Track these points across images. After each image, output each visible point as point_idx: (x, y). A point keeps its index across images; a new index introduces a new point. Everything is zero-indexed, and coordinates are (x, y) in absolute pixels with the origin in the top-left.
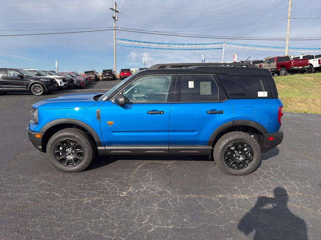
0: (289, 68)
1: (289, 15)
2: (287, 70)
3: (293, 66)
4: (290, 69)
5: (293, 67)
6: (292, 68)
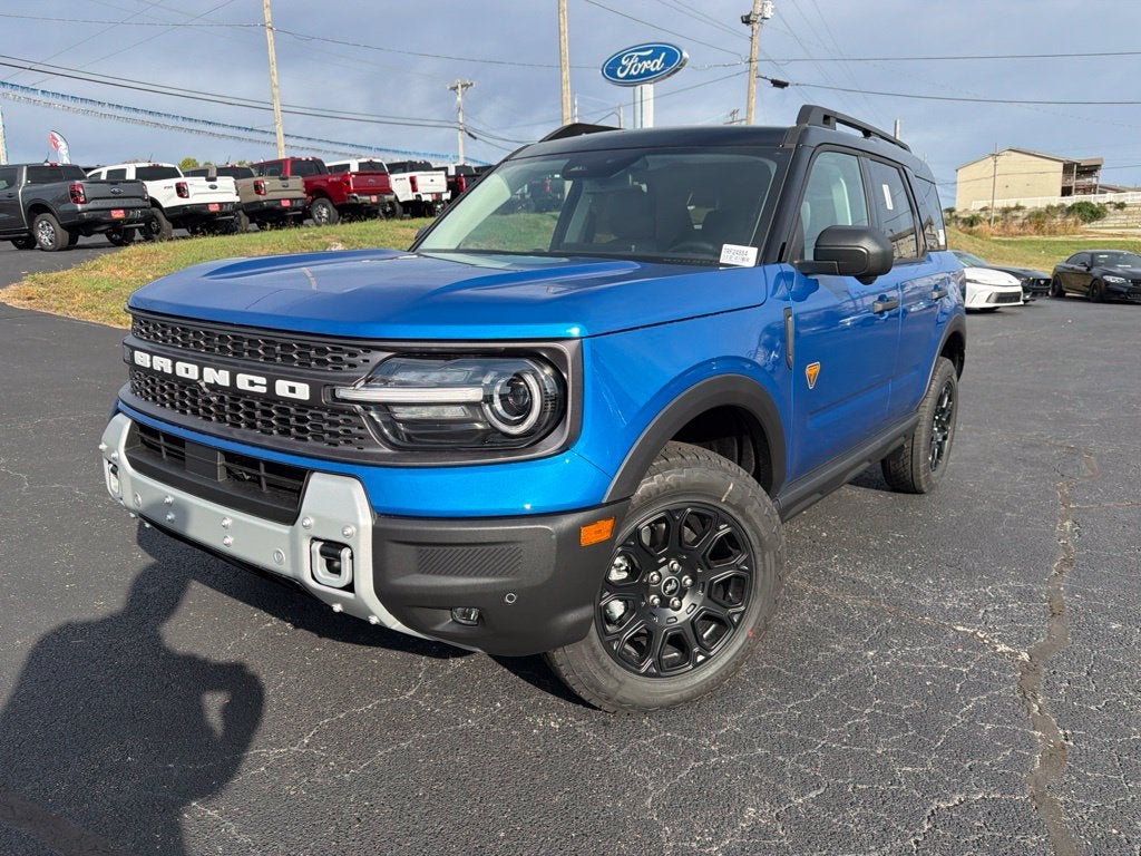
0: (343, 198)
1: (268, 17)
2: (335, 207)
3: (354, 191)
4: (347, 202)
5: (355, 198)
6: (354, 201)
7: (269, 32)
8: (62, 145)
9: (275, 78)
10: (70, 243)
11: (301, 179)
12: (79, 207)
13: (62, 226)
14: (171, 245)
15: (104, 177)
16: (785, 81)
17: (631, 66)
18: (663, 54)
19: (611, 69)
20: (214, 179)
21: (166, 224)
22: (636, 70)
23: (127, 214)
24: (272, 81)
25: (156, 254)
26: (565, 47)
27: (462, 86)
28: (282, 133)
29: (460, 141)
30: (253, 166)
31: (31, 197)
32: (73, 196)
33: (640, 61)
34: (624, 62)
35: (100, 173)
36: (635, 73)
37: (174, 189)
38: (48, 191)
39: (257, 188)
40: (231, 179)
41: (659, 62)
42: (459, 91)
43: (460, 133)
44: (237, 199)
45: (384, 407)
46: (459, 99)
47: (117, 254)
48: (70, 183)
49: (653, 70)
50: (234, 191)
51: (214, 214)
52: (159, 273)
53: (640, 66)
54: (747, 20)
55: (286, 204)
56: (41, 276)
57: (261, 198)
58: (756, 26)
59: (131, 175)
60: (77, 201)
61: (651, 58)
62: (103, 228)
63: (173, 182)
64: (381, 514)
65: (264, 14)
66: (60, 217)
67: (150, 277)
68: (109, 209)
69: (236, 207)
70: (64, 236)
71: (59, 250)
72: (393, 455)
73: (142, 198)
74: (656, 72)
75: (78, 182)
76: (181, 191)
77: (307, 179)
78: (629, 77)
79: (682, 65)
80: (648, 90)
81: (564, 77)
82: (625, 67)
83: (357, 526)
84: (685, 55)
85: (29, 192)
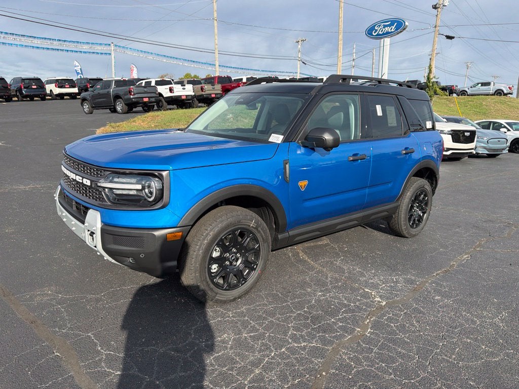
7: (215, 22)
8: (135, 69)
9: (216, 41)
10: (128, 110)
11: (220, 85)
12: (132, 97)
13: (125, 104)
14: (164, 112)
15: (143, 85)
16: (453, 36)
17: (379, 30)
18: (396, 24)
19: (370, 32)
20: (184, 86)
21: (165, 103)
22: (382, 32)
23: (149, 99)
24: (215, 42)
25: (158, 116)
26: (341, 24)
27: (301, 41)
28: (218, 64)
29: (299, 66)
30: (202, 79)
31: (115, 92)
32: (130, 92)
33: (384, 27)
34: (376, 28)
35: (142, 83)
36: (381, 33)
37: (169, 90)
38: (122, 90)
39: (202, 89)
40: (192, 85)
41: (393, 27)
42: (300, 43)
43: (299, 62)
44: (193, 94)
45: (111, 189)
46: (299, 47)
47: (143, 116)
48: (129, 87)
49: (390, 31)
50: (192, 91)
51: (184, 100)
52: (157, 124)
53: (384, 29)
54: (435, 7)
55: (213, 96)
56: (113, 124)
57: (203, 93)
58: (439, 10)
59: (153, 84)
60: (131, 94)
61: (389, 26)
62: (141, 105)
63: (168, 86)
64: (105, 224)
65: (214, 14)
66: (125, 100)
67: (153, 126)
68: (143, 98)
69: (193, 97)
70: (126, 108)
71: (124, 113)
72: (110, 205)
73: (155, 93)
74: (392, 32)
75: (132, 87)
76: (171, 90)
77: (223, 85)
78: (378, 35)
79: (404, 29)
80: (387, 41)
81: (340, 38)
82: (376, 30)
83: (96, 227)
84: (407, 24)
85: (114, 90)
